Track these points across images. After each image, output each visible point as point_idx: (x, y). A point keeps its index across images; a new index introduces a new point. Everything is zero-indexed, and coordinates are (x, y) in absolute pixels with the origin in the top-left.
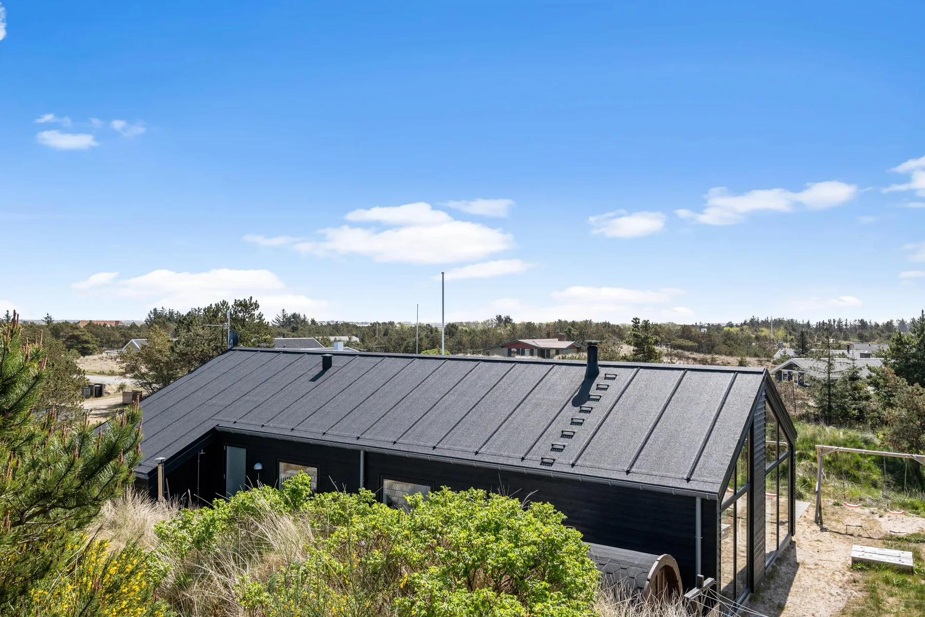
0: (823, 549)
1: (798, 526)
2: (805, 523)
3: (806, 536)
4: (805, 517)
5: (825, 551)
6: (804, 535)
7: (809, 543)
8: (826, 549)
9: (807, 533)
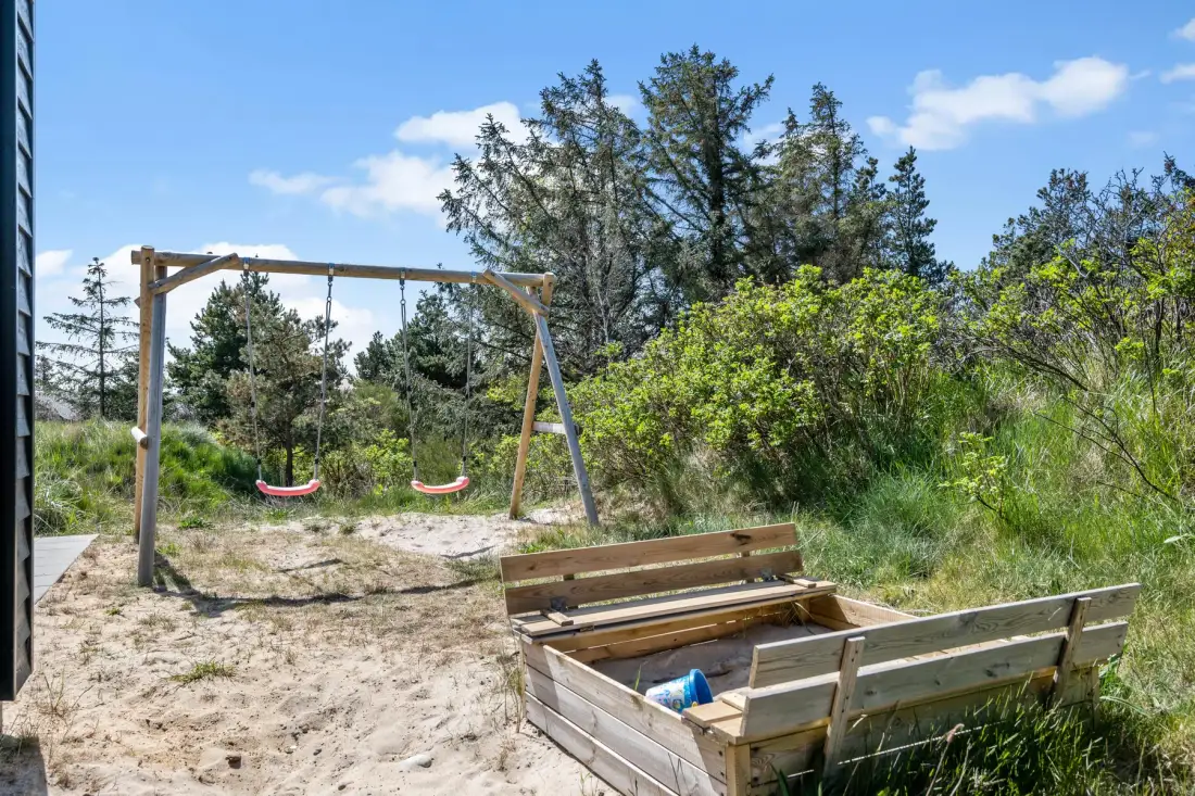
0: (257, 729)
1: (50, 621)
2: (92, 600)
3: (109, 666)
4: (84, 575)
5: (280, 734)
6: (98, 664)
7: (144, 710)
8: (275, 719)
9: (115, 647)
